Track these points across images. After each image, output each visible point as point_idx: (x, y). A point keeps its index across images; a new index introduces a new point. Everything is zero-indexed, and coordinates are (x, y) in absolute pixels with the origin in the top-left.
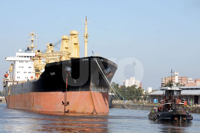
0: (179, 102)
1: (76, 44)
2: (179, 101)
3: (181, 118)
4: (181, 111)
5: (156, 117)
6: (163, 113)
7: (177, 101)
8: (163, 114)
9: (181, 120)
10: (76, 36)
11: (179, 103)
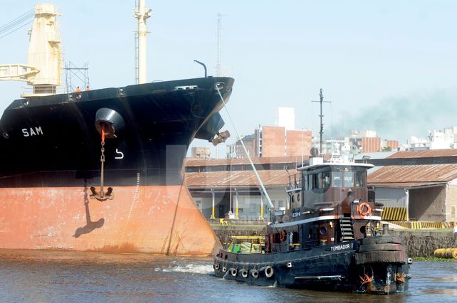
0: (364, 211)
1: (53, 44)
2: (366, 208)
3: (389, 275)
4: (390, 246)
5: (269, 271)
6: (306, 258)
7: (359, 208)
8: (308, 262)
9: (389, 282)
10: (52, 19)
11: (366, 218)
